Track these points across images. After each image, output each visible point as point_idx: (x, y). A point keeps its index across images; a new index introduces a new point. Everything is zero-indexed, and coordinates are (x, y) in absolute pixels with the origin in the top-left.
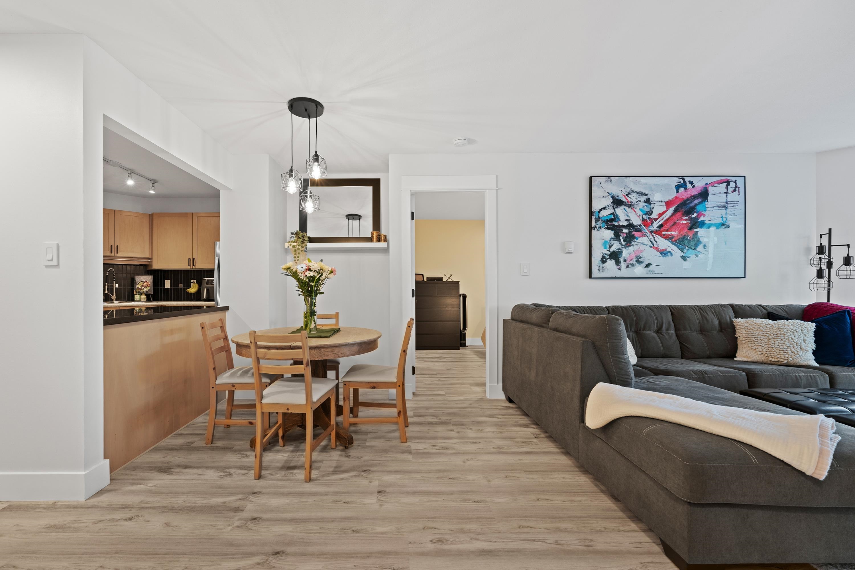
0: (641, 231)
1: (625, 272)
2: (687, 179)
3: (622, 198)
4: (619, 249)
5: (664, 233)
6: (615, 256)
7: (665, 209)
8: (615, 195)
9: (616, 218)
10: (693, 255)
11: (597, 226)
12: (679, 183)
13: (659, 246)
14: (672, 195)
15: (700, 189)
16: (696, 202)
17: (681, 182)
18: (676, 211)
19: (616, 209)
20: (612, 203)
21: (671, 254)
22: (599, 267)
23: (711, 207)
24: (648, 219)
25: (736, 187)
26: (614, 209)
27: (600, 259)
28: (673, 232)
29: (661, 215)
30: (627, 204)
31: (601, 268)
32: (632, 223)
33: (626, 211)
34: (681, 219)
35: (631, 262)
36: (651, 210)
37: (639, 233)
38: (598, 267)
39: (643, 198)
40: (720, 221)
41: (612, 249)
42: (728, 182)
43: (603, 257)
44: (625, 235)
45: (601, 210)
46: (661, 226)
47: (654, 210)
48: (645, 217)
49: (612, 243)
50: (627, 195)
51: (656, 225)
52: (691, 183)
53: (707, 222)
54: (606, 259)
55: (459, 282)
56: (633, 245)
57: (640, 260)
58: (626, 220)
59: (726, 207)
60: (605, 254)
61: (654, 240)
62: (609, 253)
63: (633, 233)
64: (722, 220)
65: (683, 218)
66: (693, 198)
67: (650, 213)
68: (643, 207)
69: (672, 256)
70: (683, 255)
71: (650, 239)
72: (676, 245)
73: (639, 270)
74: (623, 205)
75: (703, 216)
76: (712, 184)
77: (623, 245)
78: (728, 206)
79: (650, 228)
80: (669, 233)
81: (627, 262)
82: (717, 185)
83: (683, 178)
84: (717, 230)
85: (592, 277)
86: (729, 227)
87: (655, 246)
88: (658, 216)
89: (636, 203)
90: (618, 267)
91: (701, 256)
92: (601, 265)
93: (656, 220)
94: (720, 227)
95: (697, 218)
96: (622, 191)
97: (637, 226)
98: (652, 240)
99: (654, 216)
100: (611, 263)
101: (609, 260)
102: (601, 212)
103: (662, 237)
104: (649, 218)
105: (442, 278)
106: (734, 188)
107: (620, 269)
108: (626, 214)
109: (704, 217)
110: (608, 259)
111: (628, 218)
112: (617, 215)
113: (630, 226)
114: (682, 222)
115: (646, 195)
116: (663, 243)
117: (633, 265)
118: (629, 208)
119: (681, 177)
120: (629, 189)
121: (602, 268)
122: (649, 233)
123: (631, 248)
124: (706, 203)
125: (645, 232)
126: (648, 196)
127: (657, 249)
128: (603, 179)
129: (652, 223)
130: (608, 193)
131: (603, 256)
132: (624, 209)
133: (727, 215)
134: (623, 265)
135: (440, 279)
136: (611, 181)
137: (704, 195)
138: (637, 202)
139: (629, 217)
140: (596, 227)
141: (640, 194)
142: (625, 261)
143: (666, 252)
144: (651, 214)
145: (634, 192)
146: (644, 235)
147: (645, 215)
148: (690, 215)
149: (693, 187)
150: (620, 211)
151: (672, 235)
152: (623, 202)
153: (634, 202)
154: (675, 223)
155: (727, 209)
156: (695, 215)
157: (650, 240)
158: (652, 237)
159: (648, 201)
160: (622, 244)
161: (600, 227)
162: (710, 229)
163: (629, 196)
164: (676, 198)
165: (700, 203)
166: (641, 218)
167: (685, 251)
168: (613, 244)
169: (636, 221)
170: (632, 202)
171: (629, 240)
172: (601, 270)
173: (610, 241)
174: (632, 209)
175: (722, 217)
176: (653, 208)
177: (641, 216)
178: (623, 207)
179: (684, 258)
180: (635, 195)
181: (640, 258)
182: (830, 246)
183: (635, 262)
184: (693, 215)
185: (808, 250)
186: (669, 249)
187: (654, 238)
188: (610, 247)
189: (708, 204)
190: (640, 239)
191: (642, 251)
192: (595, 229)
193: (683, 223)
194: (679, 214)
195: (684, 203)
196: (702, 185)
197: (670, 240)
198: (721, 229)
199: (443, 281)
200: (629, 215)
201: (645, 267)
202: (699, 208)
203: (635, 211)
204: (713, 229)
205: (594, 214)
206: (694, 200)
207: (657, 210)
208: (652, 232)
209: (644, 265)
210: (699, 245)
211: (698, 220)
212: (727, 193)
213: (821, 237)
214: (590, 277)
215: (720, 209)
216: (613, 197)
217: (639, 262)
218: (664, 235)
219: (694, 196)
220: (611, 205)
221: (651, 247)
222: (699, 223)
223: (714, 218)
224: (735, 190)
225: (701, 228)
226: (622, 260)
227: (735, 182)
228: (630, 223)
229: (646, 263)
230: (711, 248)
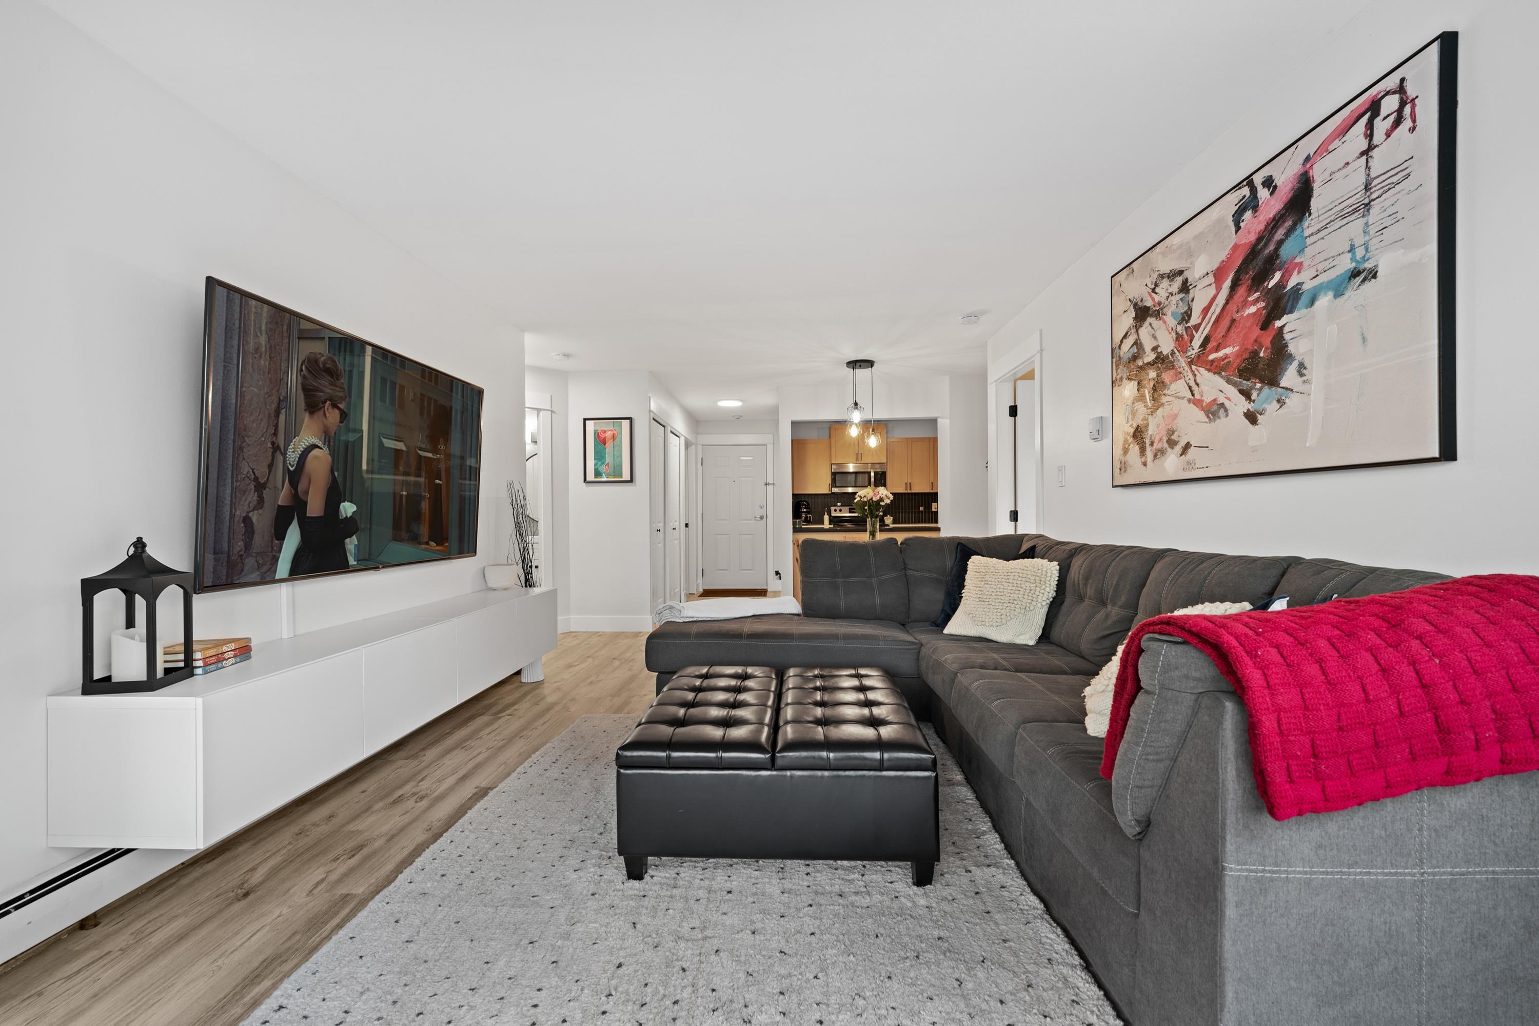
0: (1173, 368)
1: (1153, 470)
2: (1258, 179)
3: (1147, 301)
4: (1144, 419)
5: (1211, 357)
6: (1138, 435)
7: (1213, 291)
8: (1138, 300)
9: (1140, 350)
10: (1271, 402)
11: (1118, 378)
12: (1241, 200)
13: (1204, 395)
14: (1227, 245)
15: (1290, 186)
16: (1279, 234)
17: (1245, 197)
18: (1233, 286)
19: (1140, 331)
20: (1134, 319)
21: (1226, 410)
22: (1121, 462)
23: (1319, 231)
24: (1184, 333)
25: (1403, 104)
26: (1137, 332)
27: (1122, 447)
28: (1228, 349)
29: (1206, 310)
30: (1155, 311)
31: (1122, 465)
32: (1161, 352)
33: (1152, 328)
34: (1245, 304)
35: (1160, 446)
36: (1189, 308)
37: (1171, 373)
38: (1119, 463)
39: (1179, 284)
40: (1346, 264)
41: (1137, 421)
42: (1374, 108)
43: (1126, 441)
44: (1152, 385)
45: (1122, 342)
46: (1207, 340)
47: (1193, 305)
48: (1180, 328)
49: (1136, 409)
50: (1153, 291)
51: (1196, 342)
52: (1268, 182)
53: (1309, 285)
54: (1129, 445)
56: (1163, 404)
57: (1173, 437)
58: (1154, 349)
59: (1366, 205)
60: (1128, 434)
61: (1195, 381)
62: (1132, 430)
64: (1353, 259)
65: (1250, 299)
66: (1273, 228)
67: (1188, 315)
68: (1177, 306)
69: (1227, 416)
70: (1248, 410)
71: (1188, 381)
72: (1234, 384)
73: (1173, 463)
74: (1148, 316)
75: (1295, 272)
76: (1324, 149)
77: (1150, 408)
78: (1373, 196)
79: (1189, 354)
80: (1220, 354)
81: (1155, 445)
82: (1337, 140)
83: (1249, 181)
84: (1338, 300)
85: (1114, 484)
86: (1375, 276)
87: (1197, 396)
88: (1201, 317)
89: (1167, 303)
90: (1143, 459)
91: (1292, 401)
92: (1123, 459)
93: (1197, 327)
94: (1346, 288)
95: (1281, 285)
96: (1146, 285)
97: (1168, 358)
98: (1192, 384)
99: (1194, 321)
100: (1135, 452)
101: (1133, 445)
102: (1123, 346)
103: (1208, 371)
104: (1185, 330)
106: (1392, 119)
107: (1145, 464)
108: (1153, 336)
109: (1299, 272)
110: (1131, 443)
111: (1155, 344)
112: (1140, 343)
113: (1158, 360)
114: (1247, 312)
115: (1181, 272)
116: (1209, 386)
117: (1163, 452)
118: (1156, 319)
119: (1245, 182)
120: (1156, 276)
121: (1124, 465)
122: (1186, 368)
123: (1160, 412)
124: (1305, 224)
125: (1180, 368)
126: (1184, 273)
127: (1197, 403)
128: (1125, 275)
129: (1191, 339)
130: (1129, 300)
131: (1125, 438)
132: (1150, 325)
133: (1368, 233)
134: (1149, 453)
136: (1133, 271)
137: (1297, 201)
138: (1167, 298)
139: (1157, 340)
141: (1171, 277)
142: (1152, 444)
143: (1215, 408)
144: (1189, 317)
145: (1162, 276)
146: (1178, 375)
147: (1180, 324)
148: (1265, 285)
149: (1271, 194)
150: (1145, 332)
151: (1226, 356)
152: (1149, 309)
153: (1162, 301)
154: (1233, 321)
155: (1368, 210)
156: (1278, 276)
157: (1188, 384)
158: (1191, 376)
159: (1185, 287)
160: (1147, 407)
161: (1121, 379)
162: (1318, 304)
164: (1235, 248)
165: (1288, 234)
166: (1174, 335)
167: (1254, 396)
169: (1167, 346)
170: (1160, 304)
171: (1157, 392)
172: (1123, 470)
173: (1133, 403)
174: (1160, 319)
175: (1352, 249)
176: (1192, 300)
177: (1174, 329)
178: (1149, 320)
179: (1252, 418)
180: (1165, 283)
181: (1173, 432)
183: (1166, 445)
184: (1272, 278)
186: (1221, 399)
187: (1195, 375)
188: (1132, 418)
189: (1310, 225)
190: (1173, 388)
191: (1176, 417)
192: (1115, 385)
193: (1249, 315)
194: (1241, 292)
195: (1254, 252)
196: (1296, 171)
197: (1223, 373)
198: (1349, 293)
200: (1158, 334)
201: (1181, 455)
202: (1286, 249)
203: (1164, 323)
204: (1324, 301)
205: (1117, 353)
206: (1275, 232)
207: (1200, 301)
208: (1190, 363)
209: (1178, 449)
210: (1286, 370)
211: (1285, 288)
212: (1367, 151)
215: (1345, 221)
216: (1135, 305)
217: (1171, 443)
218: (1212, 362)
219: (1274, 218)
220: (1134, 324)
221: (1189, 401)
222: (1286, 298)
223: (1327, 265)
224: (1398, 122)
225: (1291, 312)
226: (1148, 442)
227: (1400, 88)
228: (1158, 353)
229: (1182, 443)
230: (1315, 372)
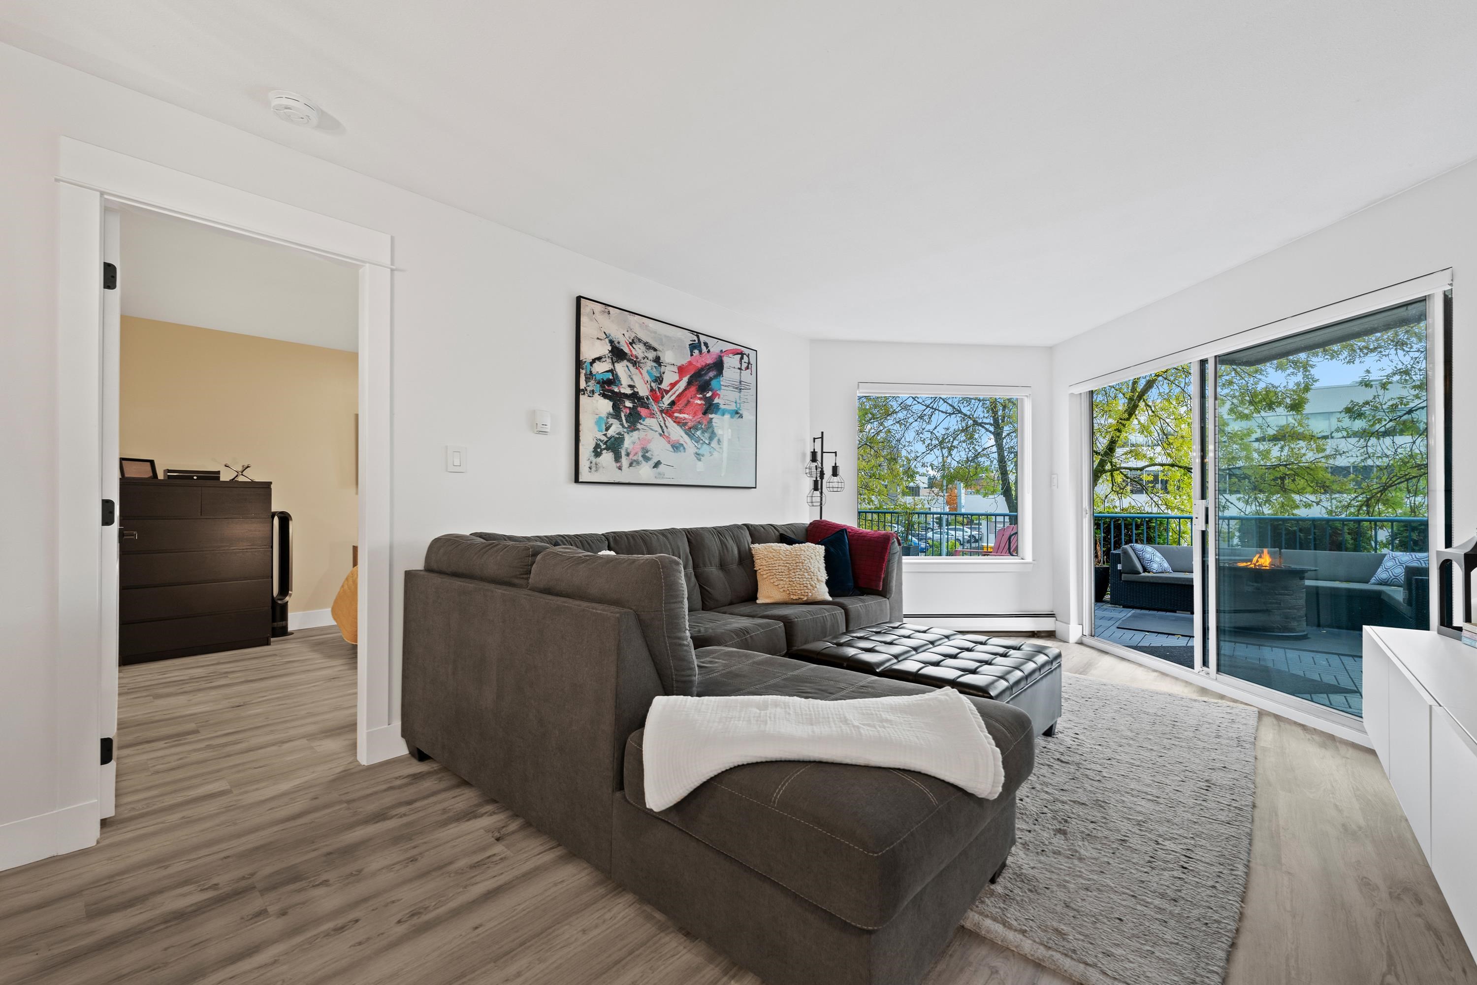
0: (648, 408)
1: (626, 475)
2: (702, 338)
3: (624, 346)
4: (619, 434)
5: (675, 415)
6: (614, 445)
7: (676, 377)
8: (615, 340)
9: (614, 380)
10: (707, 452)
11: (589, 389)
12: (693, 341)
13: (670, 435)
14: (684, 358)
15: (715, 356)
16: (711, 374)
17: (695, 341)
18: (690, 383)
19: (616, 364)
20: (610, 352)
21: (684, 448)
22: (591, 463)
23: (726, 386)
24: (657, 390)
25: (749, 363)
26: (613, 363)
27: (592, 449)
28: (686, 415)
29: (673, 385)
30: (631, 359)
31: (593, 465)
32: (638, 392)
33: (629, 370)
34: (695, 397)
35: (635, 458)
36: (661, 376)
37: (646, 410)
38: (588, 463)
39: (651, 355)
40: (734, 407)
41: (611, 432)
42: (742, 355)
43: (597, 446)
44: (628, 411)
45: (594, 361)
46: (673, 403)
47: (665, 376)
48: (653, 385)
49: (610, 423)
50: (631, 344)
51: (667, 400)
52: (706, 344)
53: (722, 406)
54: (602, 450)
55: (271, 483)
56: (638, 429)
57: (647, 454)
58: (630, 386)
59: (740, 389)
60: (600, 440)
61: (665, 424)
62: (605, 439)
63: (639, 409)
64: (736, 407)
65: (698, 396)
66: (709, 369)
67: (659, 380)
68: (652, 369)
69: (685, 452)
70: (696, 452)
71: (659, 422)
72: (689, 436)
73: (645, 472)
74: (626, 359)
75: (717, 397)
76: (727, 353)
77: (625, 428)
78: (742, 388)
79: (660, 405)
80: (682, 416)
81: (631, 456)
82: (731, 355)
83: (697, 334)
84: (732, 419)
85: (580, 480)
86: (742, 417)
87: (666, 434)
88: (669, 387)
89: (643, 361)
90: (618, 465)
91: (715, 455)
92: (594, 460)
93: (667, 392)
94: (734, 416)
95: (712, 398)
96: (624, 334)
97: (644, 399)
98: (663, 424)
99: (665, 385)
100: (607, 457)
101: (605, 451)
102: (595, 365)
103: (674, 422)
104: (659, 388)
105: (218, 472)
106: (746, 365)
107: (620, 468)
108: (630, 376)
109: (719, 398)
110: (604, 449)
111: (632, 383)
112: (617, 374)
113: (634, 396)
114: (696, 402)
115: (655, 350)
116: (676, 432)
117: (638, 463)
118: (634, 366)
119: (695, 334)
120: (634, 335)
121: (595, 465)
122: (658, 413)
123: (635, 433)
124: (721, 379)
125: (653, 410)
126: (658, 352)
127: (668, 439)
128: (598, 308)
129: (663, 397)
130: (605, 333)
131: (596, 443)
132: (627, 366)
133: (740, 400)
134: (625, 461)
135: (214, 476)
136: (609, 313)
137: (718, 366)
138: (644, 358)
139: (634, 382)
140: (586, 390)
141: (649, 347)
142: (628, 454)
143: (678, 445)
144: (661, 382)
145: (640, 340)
146: (652, 415)
147: (654, 382)
148: (705, 393)
149: (707, 352)
150: (621, 368)
151: (685, 419)
152: (626, 354)
153: (640, 357)
154: (689, 402)
155: (740, 392)
156: (710, 394)
157: (660, 424)
158: (661, 419)
159: (657, 360)
160: (623, 427)
161: (593, 392)
162: (725, 416)
163: (634, 345)
164: (690, 363)
165: (716, 377)
166: (649, 387)
167: (699, 446)
168: (612, 424)
169: (643, 391)
170: (637, 358)
171: (634, 419)
172: (594, 469)
173: (608, 418)
174: (637, 368)
175: (736, 402)
176: (664, 373)
177: (649, 382)
178: (625, 363)
179: (698, 457)
180: (642, 347)
181: (647, 452)
182: (822, 452)
183: (641, 459)
184: (708, 393)
185: (804, 455)
186: (681, 441)
187: (665, 421)
188: (607, 429)
189: (722, 381)
190: (649, 421)
191: (649, 441)
192: (584, 394)
193: (697, 404)
194: (693, 389)
195: (699, 373)
196: (717, 352)
197: (683, 427)
198: (734, 419)
199: (221, 479)
200: (634, 377)
201: (654, 467)
202: (714, 383)
203: (641, 374)
204: (727, 417)
205: (584, 366)
206: (709, 372)
207: (670, 377)
208: (662, 411)
209: (652, 463)
210: (713, 439)
211: (713, 401)
212: (740, 369)
213: (814, 442)
214: (577, 480)
215: (734, 390)
216: (611, 342)
217: (646, 459)
218: (676, 417)
219: (709, 365)
220: (609, 355)
221: (661, 435)
222: (714, 407)
223: (728, 402)
224: (747, 368)
225: (716, 413)
226: (623, 453)
227: (748, 356)
228: (634, 391)
229: (655, 460)
230: (725, 444)
